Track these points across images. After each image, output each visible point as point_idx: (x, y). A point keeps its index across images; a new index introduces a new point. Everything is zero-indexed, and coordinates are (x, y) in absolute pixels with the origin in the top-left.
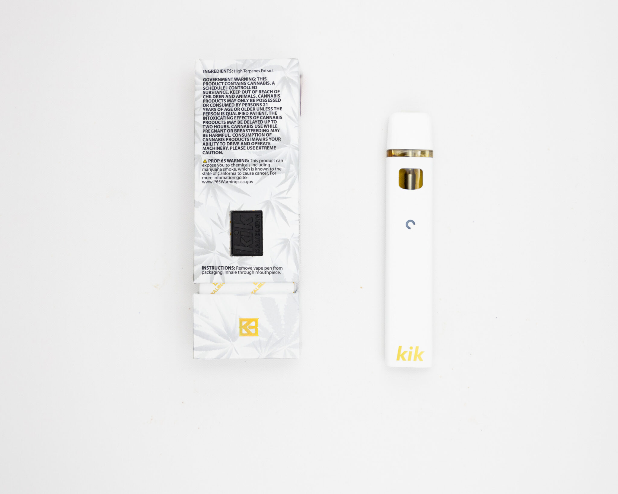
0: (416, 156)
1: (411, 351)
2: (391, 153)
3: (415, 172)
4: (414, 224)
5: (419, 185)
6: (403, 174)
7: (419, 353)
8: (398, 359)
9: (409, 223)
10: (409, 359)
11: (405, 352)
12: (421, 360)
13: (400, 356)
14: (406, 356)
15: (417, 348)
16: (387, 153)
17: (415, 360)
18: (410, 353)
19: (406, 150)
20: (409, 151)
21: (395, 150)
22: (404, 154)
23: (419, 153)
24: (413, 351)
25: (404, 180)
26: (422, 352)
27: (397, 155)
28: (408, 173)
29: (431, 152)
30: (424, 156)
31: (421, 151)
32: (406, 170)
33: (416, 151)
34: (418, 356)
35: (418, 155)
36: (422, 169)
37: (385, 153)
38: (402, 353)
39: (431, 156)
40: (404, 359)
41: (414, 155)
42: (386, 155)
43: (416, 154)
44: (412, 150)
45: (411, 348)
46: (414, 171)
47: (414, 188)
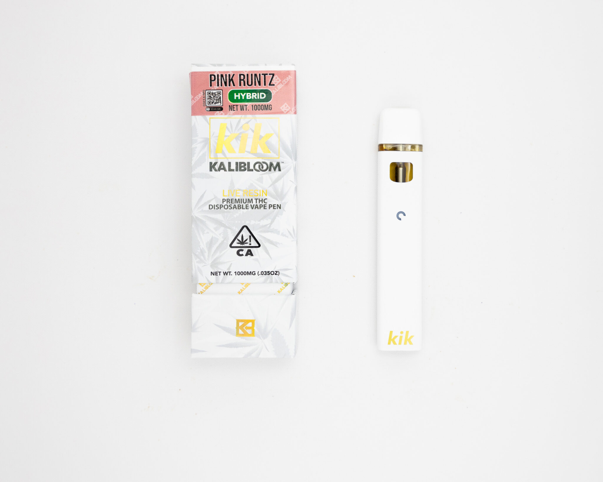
0: (407, 150)
1: (401, 335)
2: (383, 147)
3: (405, 166)
4: (405, 215)
5: (410, 178)
6: (394, 168)
7: (409, 337)
8: (389, 343)
9: (400, 215)
10: (400, 343)
11: (396, 337)
12: (411, 343)
13: (391, 340)
14: (397, 340)
15: (407, 332)
16: (379, 147)
17: (405, 343)
18: (401, 337)
19: (397, 144)
20: (400, 145)
21: (386, 144)
22: (395, 148)
23: (409, 147)
24: (404, 335)
25: (395, 173)
26: (412, 337)
27: (388, 149)
28: (399, 166)
29: (421, 146)
30: (415, 150)
31: (411, 145)
32: (397, 163)
33: (406, 145)
34: (408, 340)
35: (408, 149)
36: (412, 163)
37: (377, 148)
38: (392, 338)
39: (421, 150)
40: (395, 343)
41: (405, 149)
42: (378, 149)
43: (407, 148)
44: (403, 144)
45: (402, 333)
46: (405, 164)
47: (404, 181)
